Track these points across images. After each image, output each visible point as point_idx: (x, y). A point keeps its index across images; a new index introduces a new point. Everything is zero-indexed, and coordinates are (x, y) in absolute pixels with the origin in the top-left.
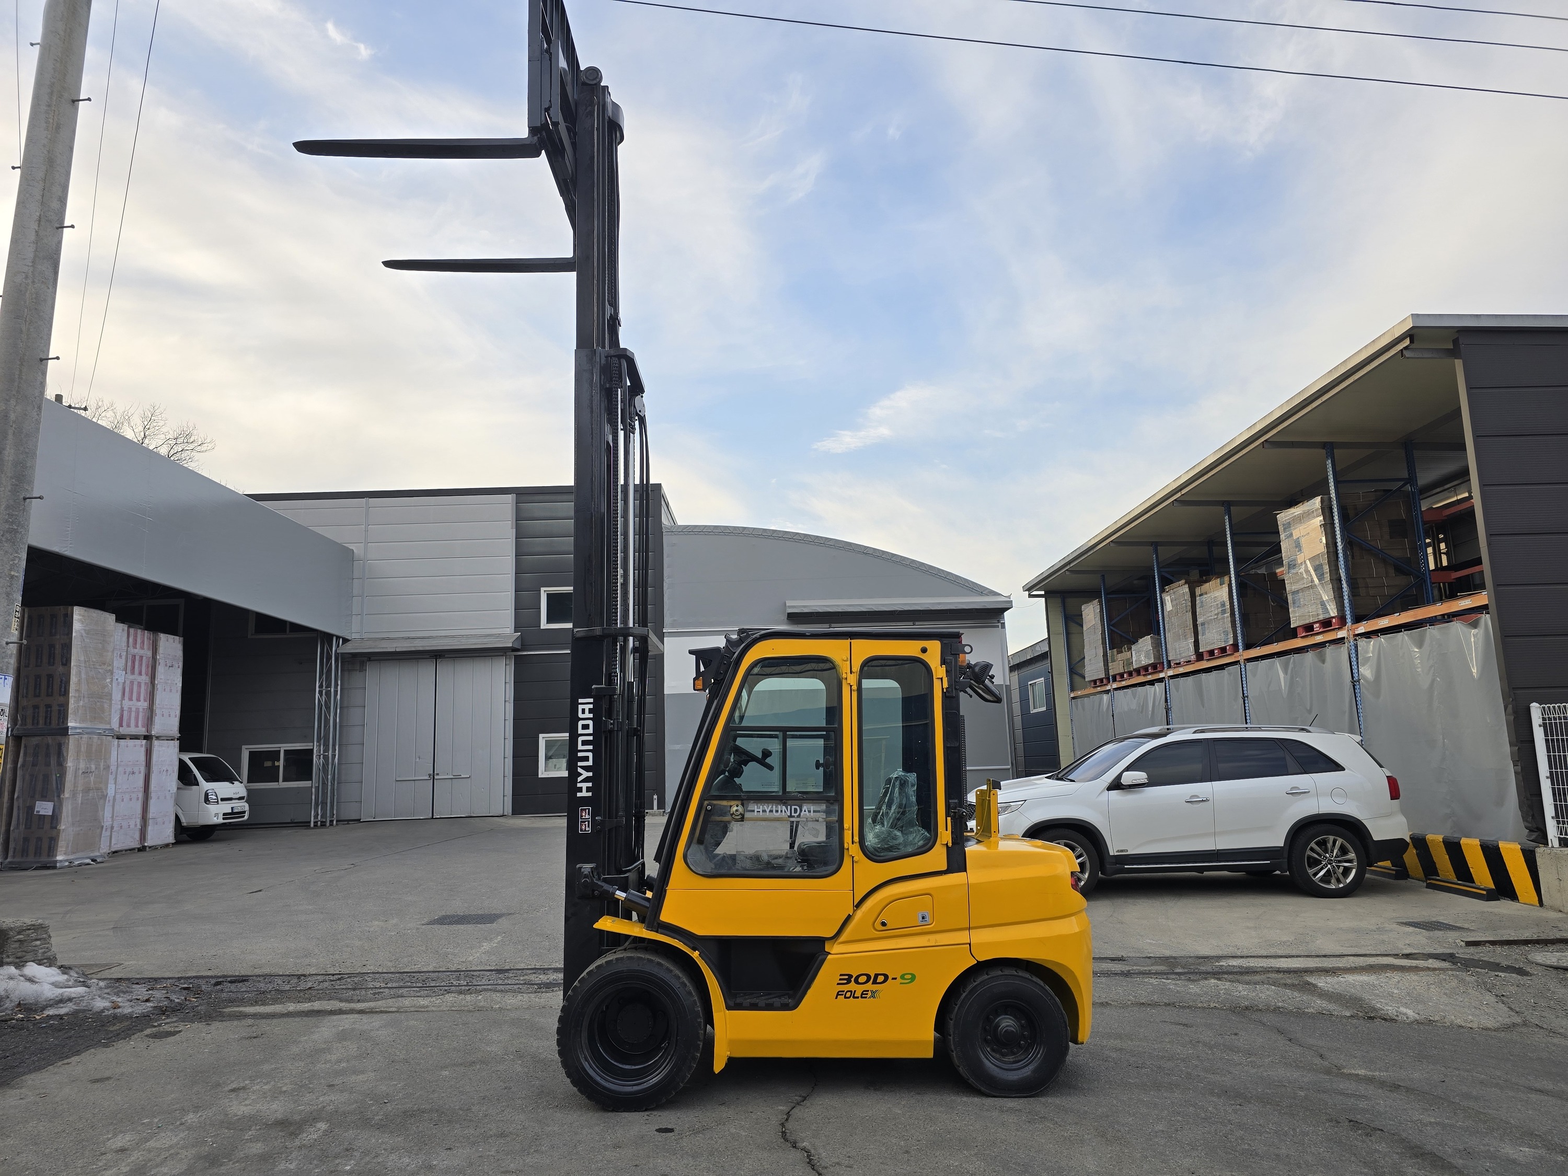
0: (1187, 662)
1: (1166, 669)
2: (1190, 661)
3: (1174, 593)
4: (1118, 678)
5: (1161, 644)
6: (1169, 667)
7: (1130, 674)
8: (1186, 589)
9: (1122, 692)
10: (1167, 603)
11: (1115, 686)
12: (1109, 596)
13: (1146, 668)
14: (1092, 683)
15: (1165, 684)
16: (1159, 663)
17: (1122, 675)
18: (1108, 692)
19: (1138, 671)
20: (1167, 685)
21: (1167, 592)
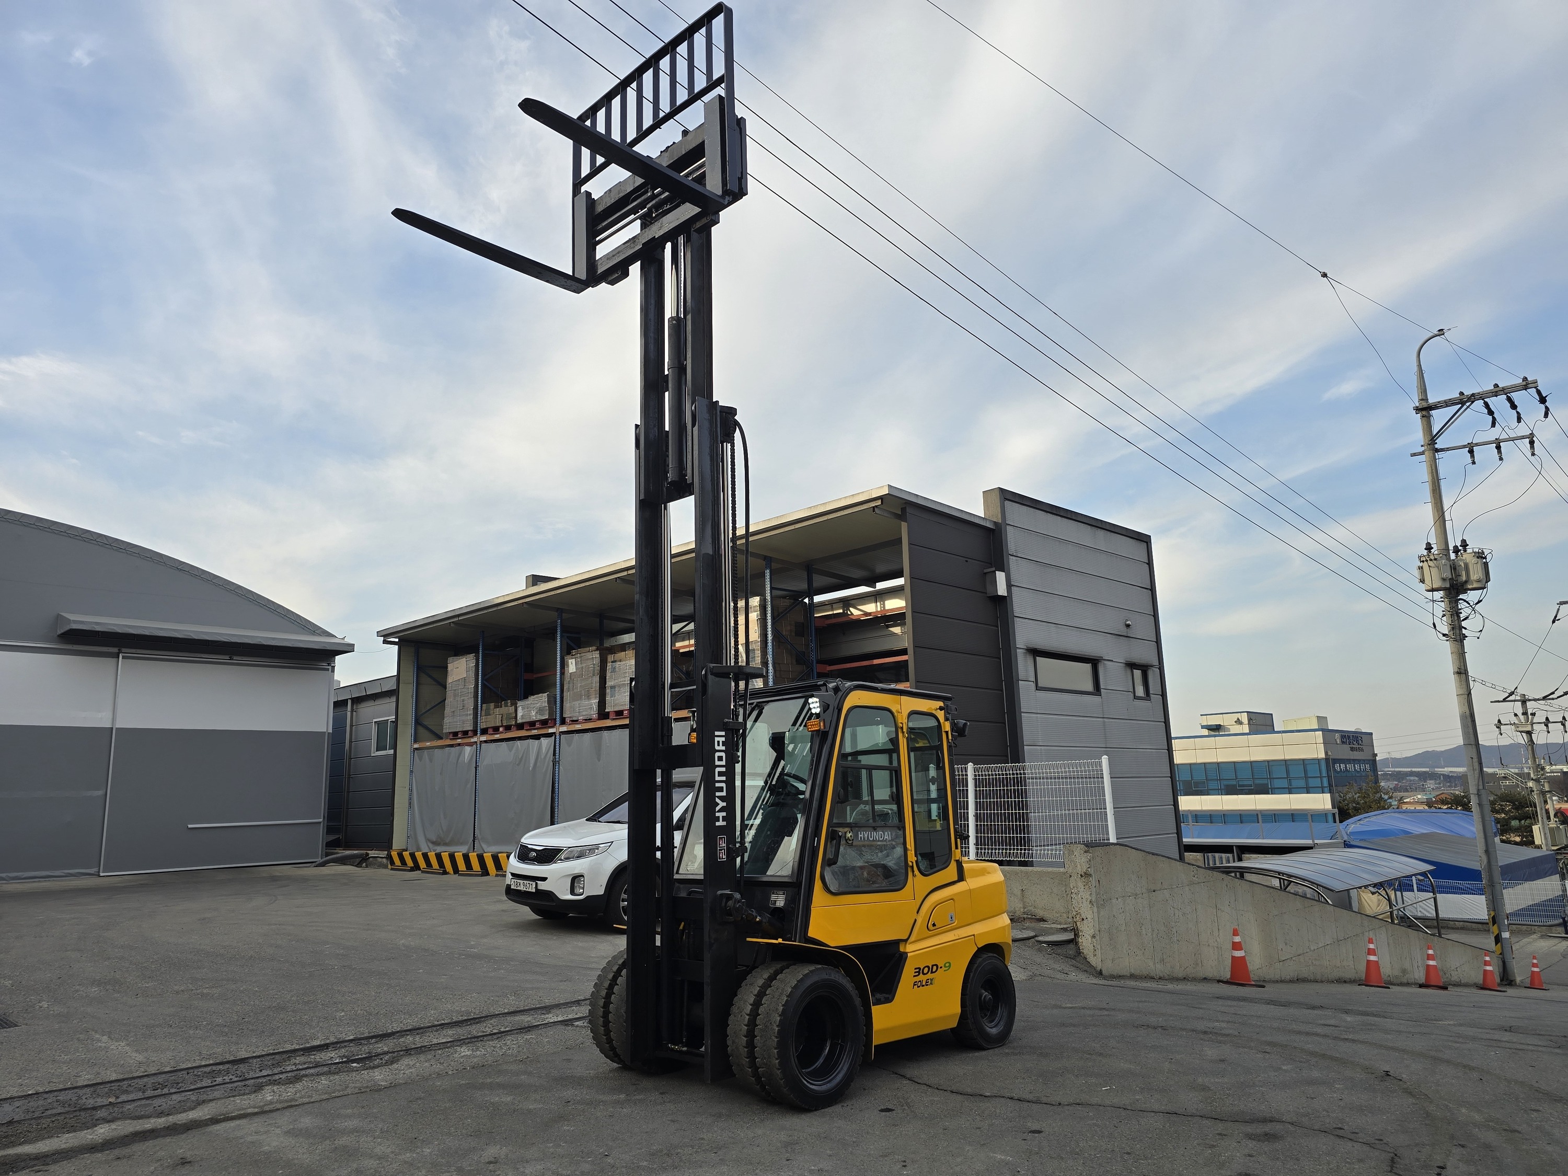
0: (586, 720)
1: (558, 725)
2: (591, 719)
3: (581, 657)
4: (490, 731)
5: (556, 701)
6: (563, 722)
7: (508, 728)
8: (596, 655)
9: (493, 745)
10: (570, 665)
11: (484, 738)
12: (486, 652)
13: (532, 724)
14: (451, 735)
15: (555, 738)
16: (551, 720)
17: (496, 729)
18: (471, 744)
19: (520, 727)
20: (558, 740)
21: (573, 655)
